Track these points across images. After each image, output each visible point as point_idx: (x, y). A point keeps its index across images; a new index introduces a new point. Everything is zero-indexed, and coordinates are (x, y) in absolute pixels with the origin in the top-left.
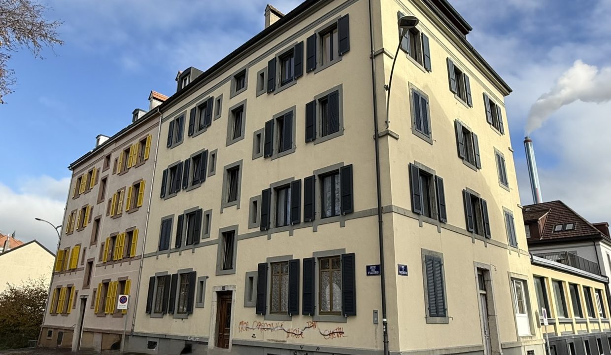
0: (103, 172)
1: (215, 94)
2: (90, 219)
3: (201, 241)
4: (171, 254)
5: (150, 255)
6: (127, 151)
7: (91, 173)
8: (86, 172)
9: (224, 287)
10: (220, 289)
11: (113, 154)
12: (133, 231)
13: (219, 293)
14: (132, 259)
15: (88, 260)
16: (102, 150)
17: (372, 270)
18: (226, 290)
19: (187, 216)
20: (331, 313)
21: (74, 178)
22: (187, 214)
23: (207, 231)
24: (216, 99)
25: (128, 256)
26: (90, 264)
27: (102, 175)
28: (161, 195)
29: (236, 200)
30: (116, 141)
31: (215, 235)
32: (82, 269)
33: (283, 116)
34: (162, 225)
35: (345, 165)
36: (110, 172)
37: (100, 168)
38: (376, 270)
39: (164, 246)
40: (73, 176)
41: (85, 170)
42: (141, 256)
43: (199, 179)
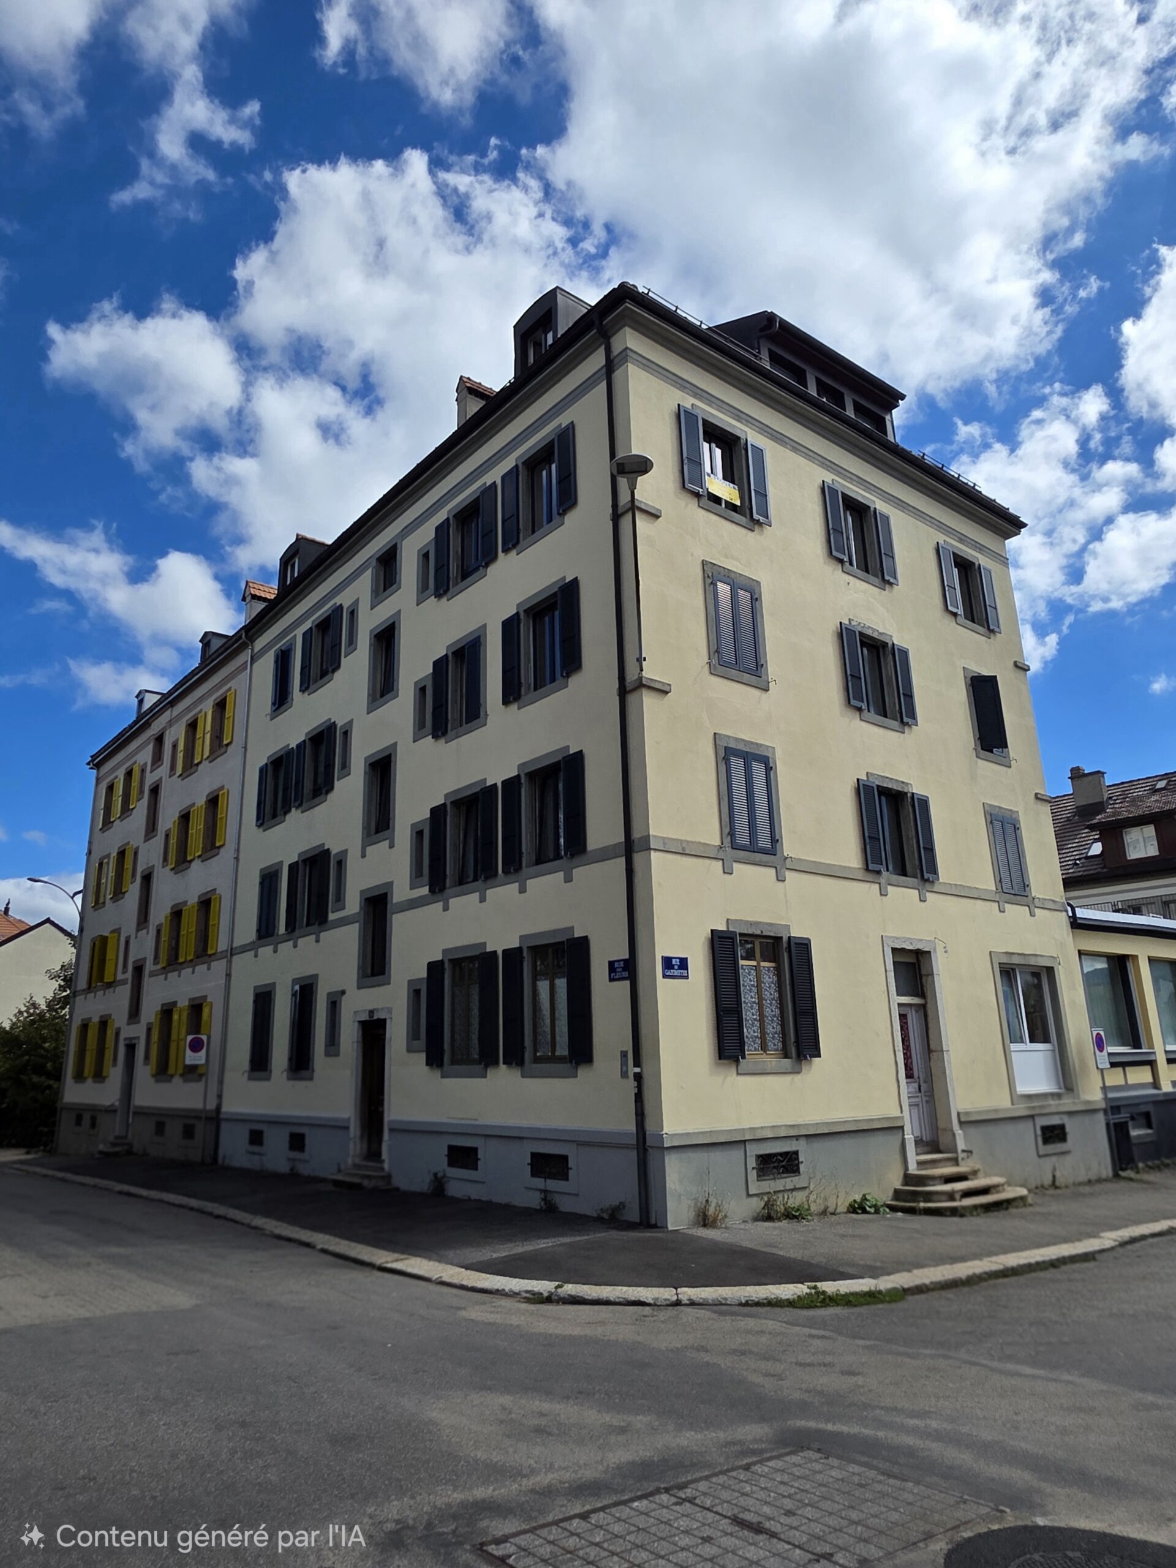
0: (151, 772)
1: (344, 599)
2: (134, 875)
3: (332, 916)
4: (279, 945)
5: (244, 949)
6: (193, 726)
7: (129, 774)
8: (121, 774)
9: (371, 1012)
10: (365, 1017)
11: (167, 732)
12: (210, 899)
13: (363, 1024)
14: (213, 958)
15: (134, 962)
16: (147, 725)
17: (618, 970)
18: (375, 1018)
19: (306, 865)
20: (553, 1059)
21: (100, 786)
22: (304, 861)
23: (340, 897)
24: (347, 609)
25: (203, 953)
26: (139, 970)
27: (150, 779)
28: (258, 819)
29: (388, 828)
30: (172, 704)
31: (353, 904)
32: (124, 982)
33: (463, 647)
34: (261, 884)
35: (571, 752)
36: (164, 770)
37: (146, 764)
38: (624, 969)
39: (266, 930)
40: (98, 780)
41: (118, 769)
42: (227, 951)
43: (323, 787)
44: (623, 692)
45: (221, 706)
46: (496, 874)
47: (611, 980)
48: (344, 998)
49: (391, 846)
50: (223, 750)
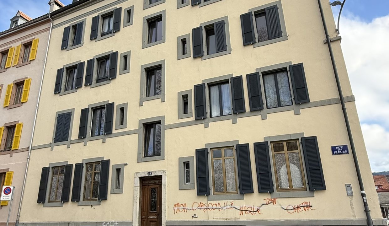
1: (123, 6)
4: (72, 145)
5: (41, 147)
9: (151, 173)
10: (144, 175)
12: (14, 125)
13: (142, 179)
14: (15, 151)
17: (339, 150)
18: (153, 175)
20: (291, 188)
22: (92, 108)
24: (125, 9)
25: (8, 149)
28: (55, 91)
29: (159, 94)
31: (132, 125)
33: (212, 25)
35: (293, 64)
38: (343, 150)
39: (61, 138)
42: (29, 147)
44: (328, 42)
45: (27, 45)
46: (244, 112)
47: (333, 154)
48: (125, 167)
49: (163, 101)
50: (28, 63)
